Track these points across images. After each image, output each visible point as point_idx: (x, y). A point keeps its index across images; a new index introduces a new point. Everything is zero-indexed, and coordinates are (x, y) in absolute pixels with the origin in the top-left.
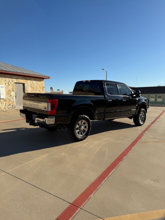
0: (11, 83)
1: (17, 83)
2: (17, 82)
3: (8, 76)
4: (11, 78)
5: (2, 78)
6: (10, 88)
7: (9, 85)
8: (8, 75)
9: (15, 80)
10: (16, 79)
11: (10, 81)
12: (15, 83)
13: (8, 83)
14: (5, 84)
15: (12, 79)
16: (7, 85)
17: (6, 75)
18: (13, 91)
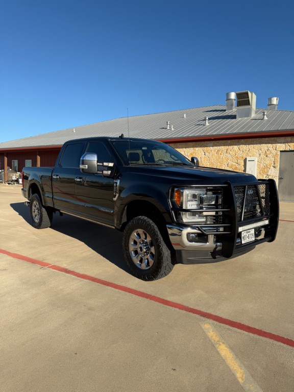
0: (271, 153)
1: (285, 151)
2: (287, 149)
3: (268, 141)
4: (271, 143)
5: (255, 145)
6: (269, 161)
7: (267, 156)
8: (267, 139)
9: (282, 147)
10: (284, 143)
11: (271, 149)
12: (281, 151)
13: (266, 152)
14: (258, 155)
15: (274, 145)
16: (262, 156)
17: (263, 139)
18: (275, 167)
